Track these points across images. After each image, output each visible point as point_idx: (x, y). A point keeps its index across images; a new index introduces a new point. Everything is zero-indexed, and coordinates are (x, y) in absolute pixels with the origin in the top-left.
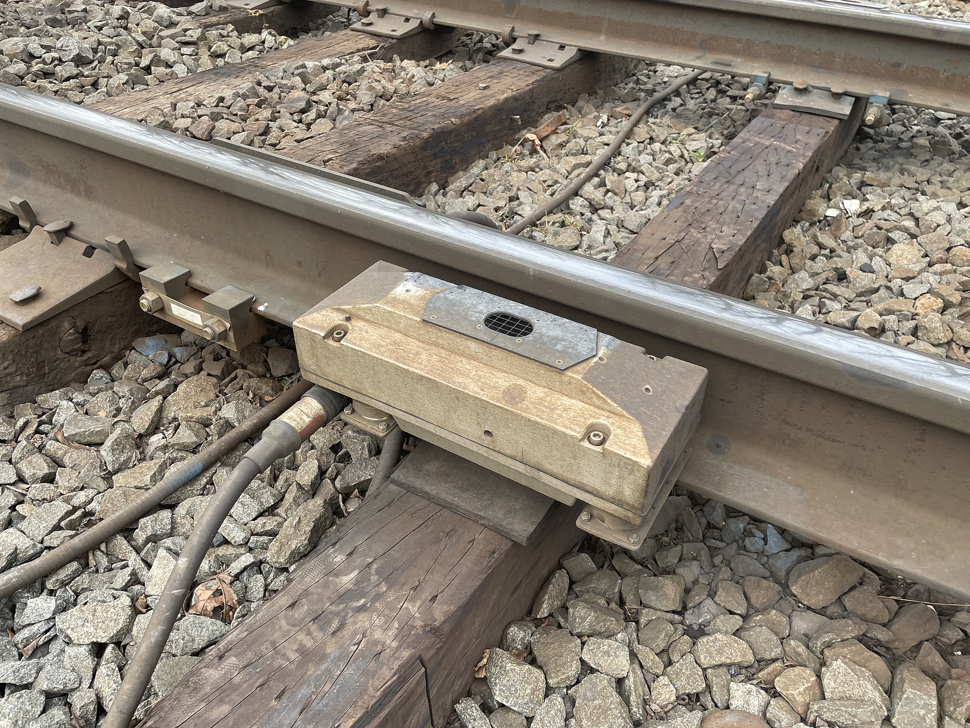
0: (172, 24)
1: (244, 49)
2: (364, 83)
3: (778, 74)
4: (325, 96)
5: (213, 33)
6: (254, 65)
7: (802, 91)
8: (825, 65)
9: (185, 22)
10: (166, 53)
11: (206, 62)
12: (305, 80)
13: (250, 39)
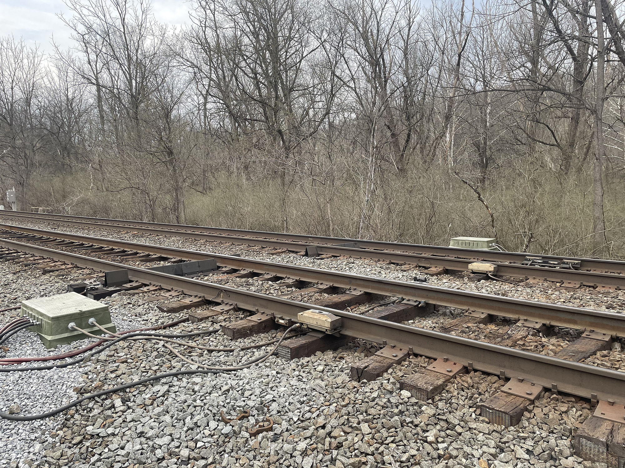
0: (273, 286)
1: (288, 291)
2: (314, 297)
3: (404, 297)
4: (305, 299)
5: (281, 288)
6: (290, 294)
7: (409, 300)
8: (414, 295)
9: (275, 285)
10: (272, 291)
11: (280, 293)
12: (301, 296)
13: (289, 289)
